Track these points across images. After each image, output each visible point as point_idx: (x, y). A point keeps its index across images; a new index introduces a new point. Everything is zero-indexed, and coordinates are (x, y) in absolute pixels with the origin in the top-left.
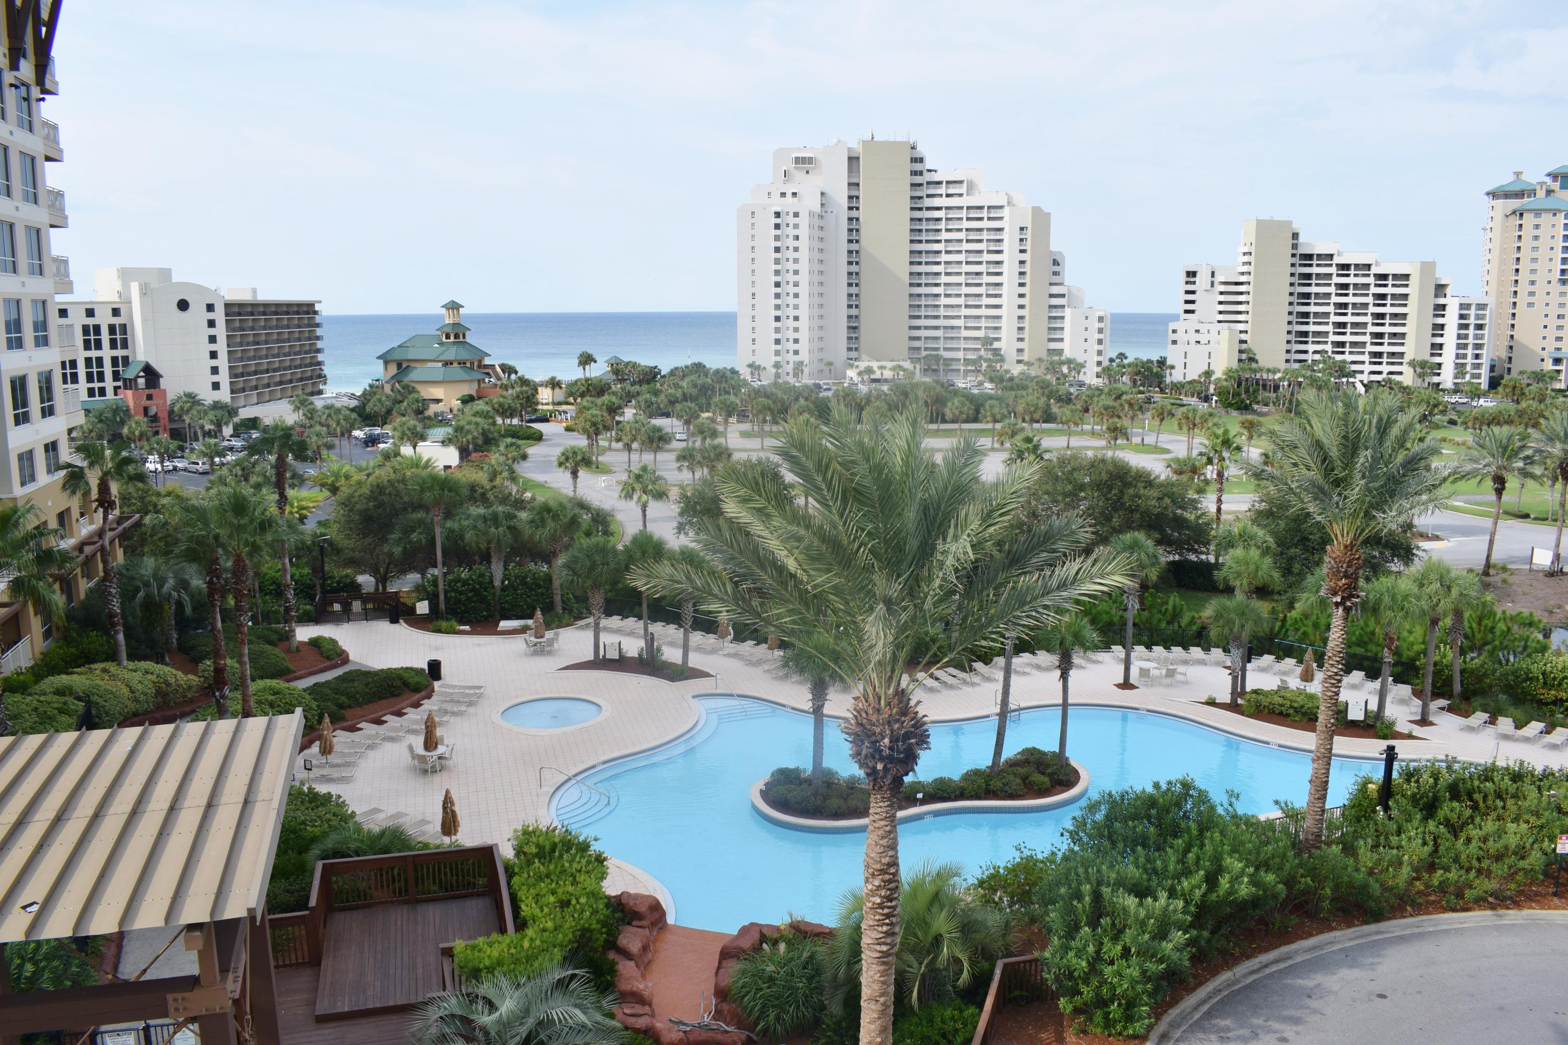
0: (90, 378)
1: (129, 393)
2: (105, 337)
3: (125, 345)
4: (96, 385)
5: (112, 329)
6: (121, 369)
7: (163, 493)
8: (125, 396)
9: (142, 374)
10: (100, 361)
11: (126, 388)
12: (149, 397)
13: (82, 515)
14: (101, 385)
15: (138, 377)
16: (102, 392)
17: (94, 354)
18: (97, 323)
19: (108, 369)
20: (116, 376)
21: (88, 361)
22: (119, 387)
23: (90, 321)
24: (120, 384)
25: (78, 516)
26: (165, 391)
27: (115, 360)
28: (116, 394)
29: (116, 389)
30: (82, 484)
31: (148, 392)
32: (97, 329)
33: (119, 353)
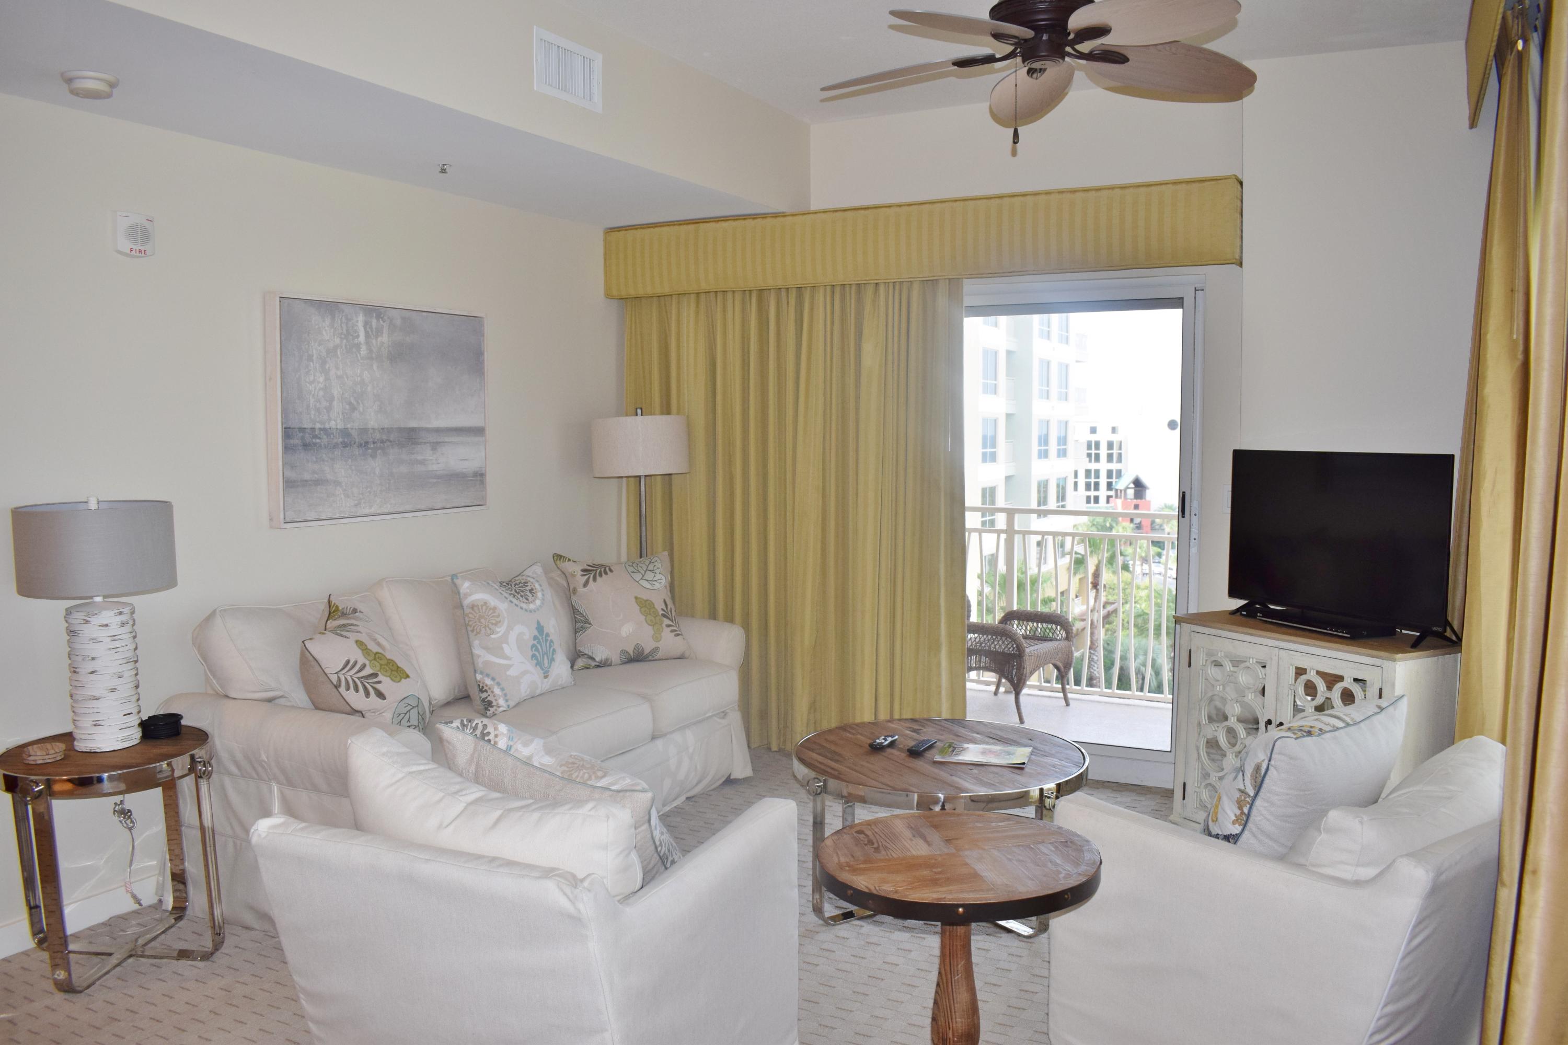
0: (1088, 486)
1: (1119, 502)
2: (1103, 452)
3: (1120, 460)
4: (1092, 493)
5: (1110, 445)
6: (1114, 480)
7: (1142, 587)
8: (1116, 504)
9: (1132, 485)
10: (1097, 473)
11: (1117, 497)
12: (1136, 507)
13: (1077, 597)
14: (1096, 493)
15: (1127, 488)
16: (1097, 499)
17: (1093, 466)
18: (1097, 439)
19: (1103, 481)
20: (1110, 486)
21: (1088, 473)
22: (1111, 497)
23: (1093, 438)
24: (1112, 493)
25: (1074, 597)
26: (1149, 502)
27: (1110, 474)
28: (1108, 502)
29: (1109, 497)
30: (1082, 569)
31: (1136, 502)
32: (1097, 445)
33: (1114, 466)
